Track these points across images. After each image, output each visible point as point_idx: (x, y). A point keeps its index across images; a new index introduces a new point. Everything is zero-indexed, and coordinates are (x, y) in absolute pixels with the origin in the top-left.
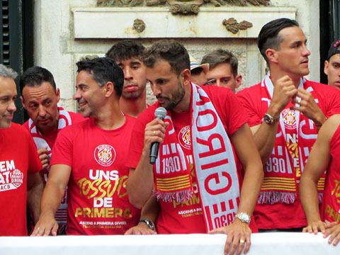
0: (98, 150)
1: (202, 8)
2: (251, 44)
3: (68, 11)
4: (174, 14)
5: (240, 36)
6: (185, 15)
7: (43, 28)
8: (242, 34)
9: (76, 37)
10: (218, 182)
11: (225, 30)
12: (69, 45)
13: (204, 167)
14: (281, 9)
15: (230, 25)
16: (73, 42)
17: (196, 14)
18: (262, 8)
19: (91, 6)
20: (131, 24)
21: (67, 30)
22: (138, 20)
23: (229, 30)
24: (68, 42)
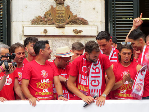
0: (42, 73)
1: (66, 26)
2: (82, 37)
3: (22, 26)
4: (57, 28)
5: (79, 35)
6: (61, 28)
7: (14, 32)
8: (79, 34)
9: (25, 35)
10: (95, 83)
11: (74, 33)
12: (22, 37)
13: (92, 77)
14: (92, 26)
15: (75, 31)
16: (24, 37)
17: (64, 28)
18: (86, 26)
19: (30, 25)
20: (43, 31)
21: (22, 33)
22: (45, 29)
23: (75, 33)
24: (22, 36)
